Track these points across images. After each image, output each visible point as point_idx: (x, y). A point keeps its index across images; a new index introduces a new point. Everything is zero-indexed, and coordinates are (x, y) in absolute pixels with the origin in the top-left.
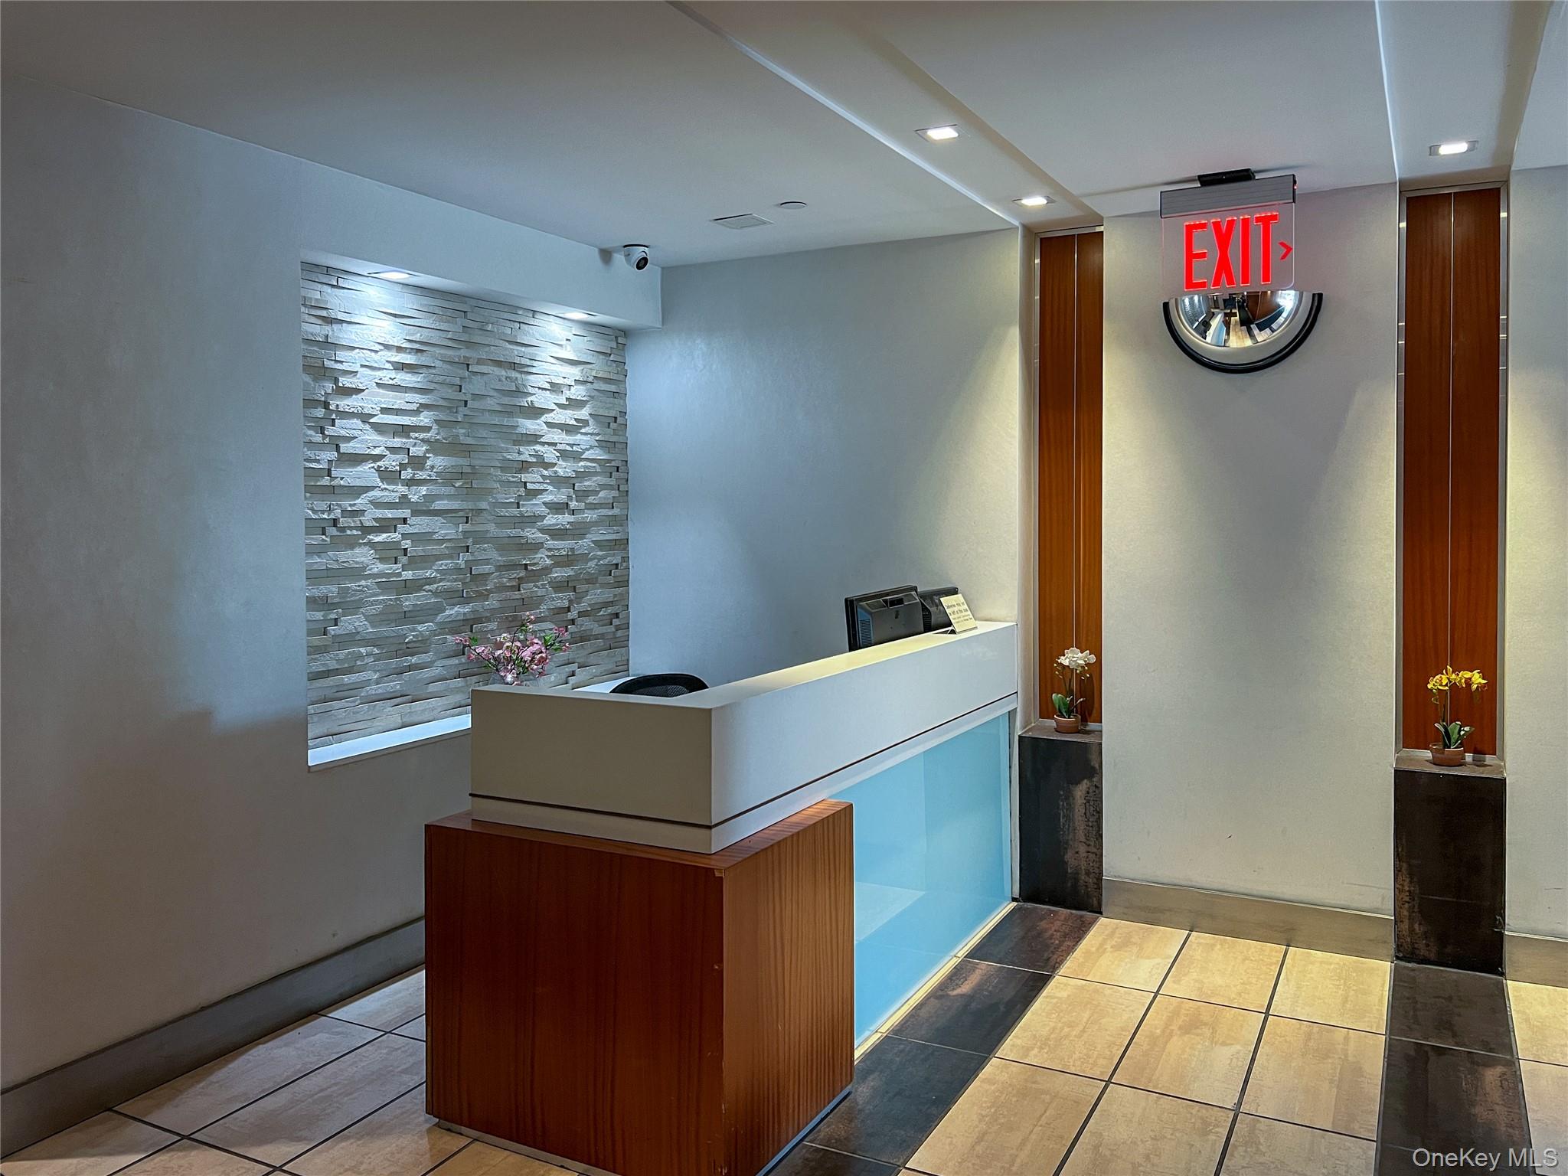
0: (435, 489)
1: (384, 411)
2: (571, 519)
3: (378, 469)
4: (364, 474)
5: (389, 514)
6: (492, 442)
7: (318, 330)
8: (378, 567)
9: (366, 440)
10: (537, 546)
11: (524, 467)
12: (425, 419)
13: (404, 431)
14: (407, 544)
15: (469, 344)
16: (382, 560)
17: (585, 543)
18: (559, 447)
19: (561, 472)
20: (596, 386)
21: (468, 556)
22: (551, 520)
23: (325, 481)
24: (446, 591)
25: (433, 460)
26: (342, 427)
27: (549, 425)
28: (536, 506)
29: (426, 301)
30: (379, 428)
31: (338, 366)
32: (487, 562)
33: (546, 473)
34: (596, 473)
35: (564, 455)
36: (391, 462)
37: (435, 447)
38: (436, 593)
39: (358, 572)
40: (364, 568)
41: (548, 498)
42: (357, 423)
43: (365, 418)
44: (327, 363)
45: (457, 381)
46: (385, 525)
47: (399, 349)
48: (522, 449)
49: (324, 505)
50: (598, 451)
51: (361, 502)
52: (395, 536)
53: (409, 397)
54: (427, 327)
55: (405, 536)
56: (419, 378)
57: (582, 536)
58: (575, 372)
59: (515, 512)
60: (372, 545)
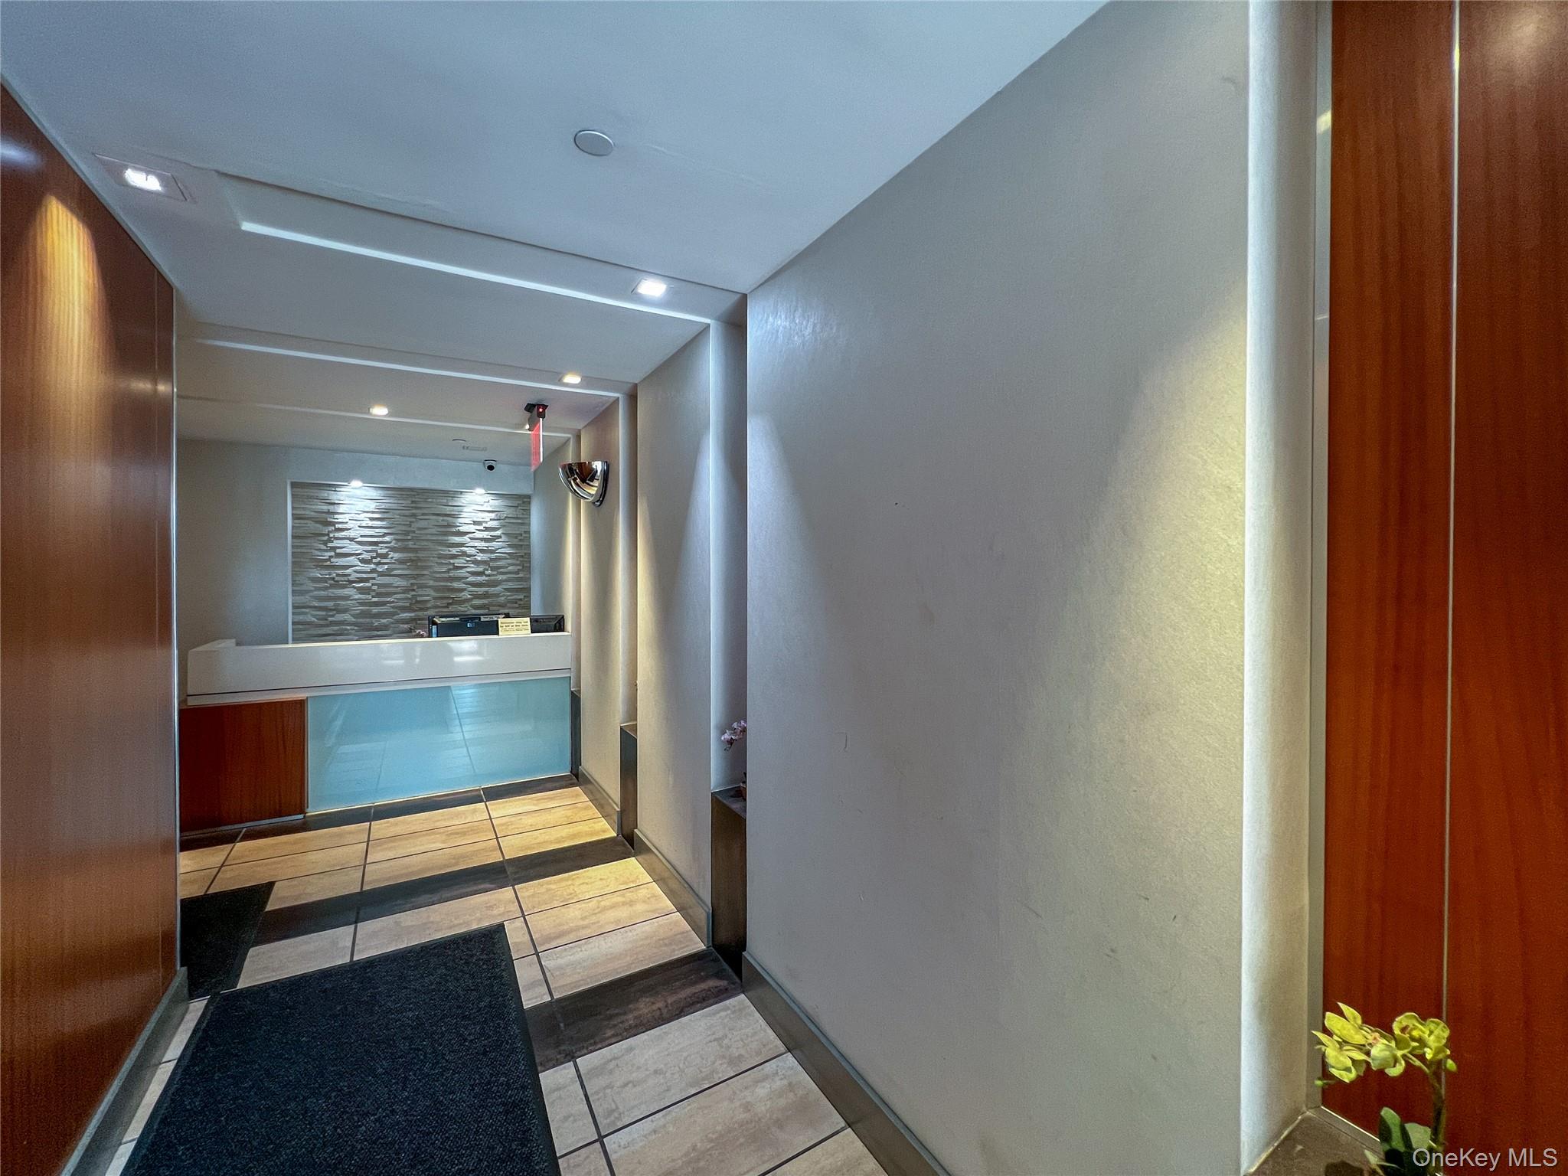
0: (394, 566)
1: (361, 536)
2: (487, 578)
3: (359, 559)
4: (352, 560)
5: (365, 576)
6: (432, 547)
7: (325, 508)
8: (357, 596)
9: (353, 547)
10: (463, 590)
11: (454, 557)
12: (387, 539)
13: (376, 544)
14: (375, 587)
15: (416, 508)
16: (360, 593)
17: (499, 589)
18: (479, 548)
19: (479, 559)
20: (507, 521)
21: (414, 593)
22: (472, 579)
23: (328, 563)
24: (400, 607)
25: (392, 554)
26: (336, 543)
27: (471, 538)
28: (462, 573)
29: (390, 492)
30: (360, 543)
31: (336, 521)
32: (428, 595)
33: (468, 559)
34: (506, 559)
35: (482, 551)
36: (366, 556)
37: (393, 549)
38: (392, 607)
39: (347, 598)
40: (350, 596)
41: (469, 570)
42: (348, 541)
43: (352, 539)
44: (329, 520)
45: (408, 523)
46: (362, 580)
47: (373, 512)
48: (451, 549)
49: (327, 572)
50: (508, 549)
51: (348, 571)
52: (367, 584)
53: (377, 530)
54: (388, 503)
55: (373, 585)
56: (384, 523)
57: (496, 586)
58: (493, 515)
59: (446, 575)
60: (354, 587)
